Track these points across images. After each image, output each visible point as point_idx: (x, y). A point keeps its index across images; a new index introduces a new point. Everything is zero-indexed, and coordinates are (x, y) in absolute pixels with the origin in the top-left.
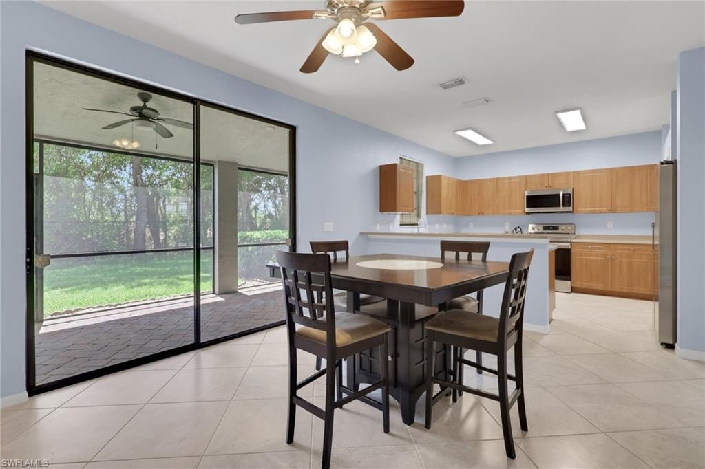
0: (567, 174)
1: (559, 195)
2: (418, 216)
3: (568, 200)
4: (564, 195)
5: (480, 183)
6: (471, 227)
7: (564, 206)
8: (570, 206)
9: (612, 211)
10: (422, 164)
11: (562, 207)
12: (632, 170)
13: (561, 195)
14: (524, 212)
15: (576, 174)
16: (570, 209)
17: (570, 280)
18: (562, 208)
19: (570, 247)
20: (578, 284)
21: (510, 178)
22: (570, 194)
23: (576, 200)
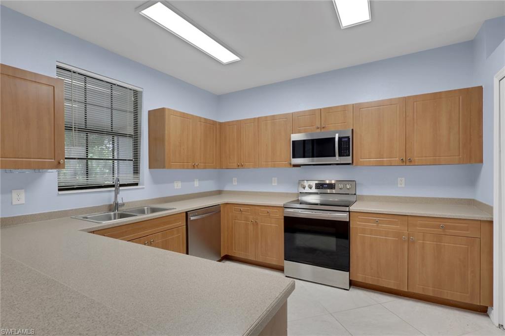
0: (345, 108)
1: (334, 138)
2: (136, 171)
3: (345, 147)
4: (340, 139)
5: (239, 124)
6: (235, 183)
7: (340, 155)
8: (349, 155)
9: (407, 161)
10: (141, 92)
11: (337, 157)
12: (436, 97)
13: (337, 139)
14: (291, 164)
15: (357, 108)
16: (348, 159)
17: (349, 271)
18: (337, 159)
19: (348, 220)
20: (359, 278)
21: (273, 118)
22: (348, 138)
23: (357, 147)
